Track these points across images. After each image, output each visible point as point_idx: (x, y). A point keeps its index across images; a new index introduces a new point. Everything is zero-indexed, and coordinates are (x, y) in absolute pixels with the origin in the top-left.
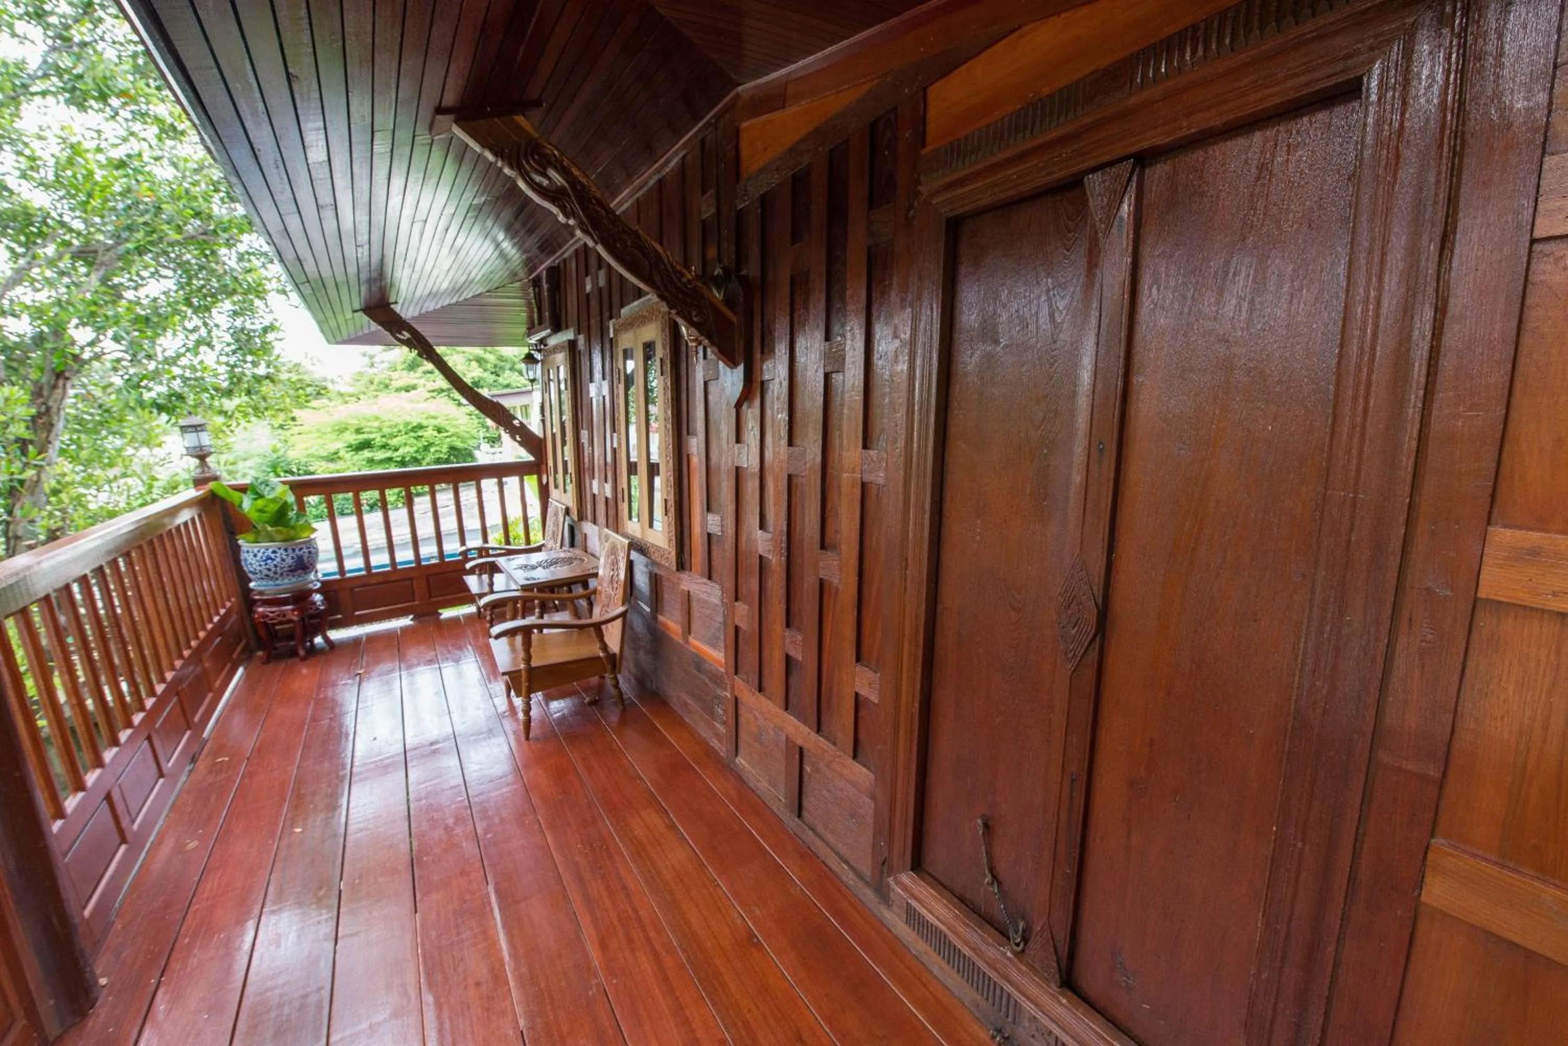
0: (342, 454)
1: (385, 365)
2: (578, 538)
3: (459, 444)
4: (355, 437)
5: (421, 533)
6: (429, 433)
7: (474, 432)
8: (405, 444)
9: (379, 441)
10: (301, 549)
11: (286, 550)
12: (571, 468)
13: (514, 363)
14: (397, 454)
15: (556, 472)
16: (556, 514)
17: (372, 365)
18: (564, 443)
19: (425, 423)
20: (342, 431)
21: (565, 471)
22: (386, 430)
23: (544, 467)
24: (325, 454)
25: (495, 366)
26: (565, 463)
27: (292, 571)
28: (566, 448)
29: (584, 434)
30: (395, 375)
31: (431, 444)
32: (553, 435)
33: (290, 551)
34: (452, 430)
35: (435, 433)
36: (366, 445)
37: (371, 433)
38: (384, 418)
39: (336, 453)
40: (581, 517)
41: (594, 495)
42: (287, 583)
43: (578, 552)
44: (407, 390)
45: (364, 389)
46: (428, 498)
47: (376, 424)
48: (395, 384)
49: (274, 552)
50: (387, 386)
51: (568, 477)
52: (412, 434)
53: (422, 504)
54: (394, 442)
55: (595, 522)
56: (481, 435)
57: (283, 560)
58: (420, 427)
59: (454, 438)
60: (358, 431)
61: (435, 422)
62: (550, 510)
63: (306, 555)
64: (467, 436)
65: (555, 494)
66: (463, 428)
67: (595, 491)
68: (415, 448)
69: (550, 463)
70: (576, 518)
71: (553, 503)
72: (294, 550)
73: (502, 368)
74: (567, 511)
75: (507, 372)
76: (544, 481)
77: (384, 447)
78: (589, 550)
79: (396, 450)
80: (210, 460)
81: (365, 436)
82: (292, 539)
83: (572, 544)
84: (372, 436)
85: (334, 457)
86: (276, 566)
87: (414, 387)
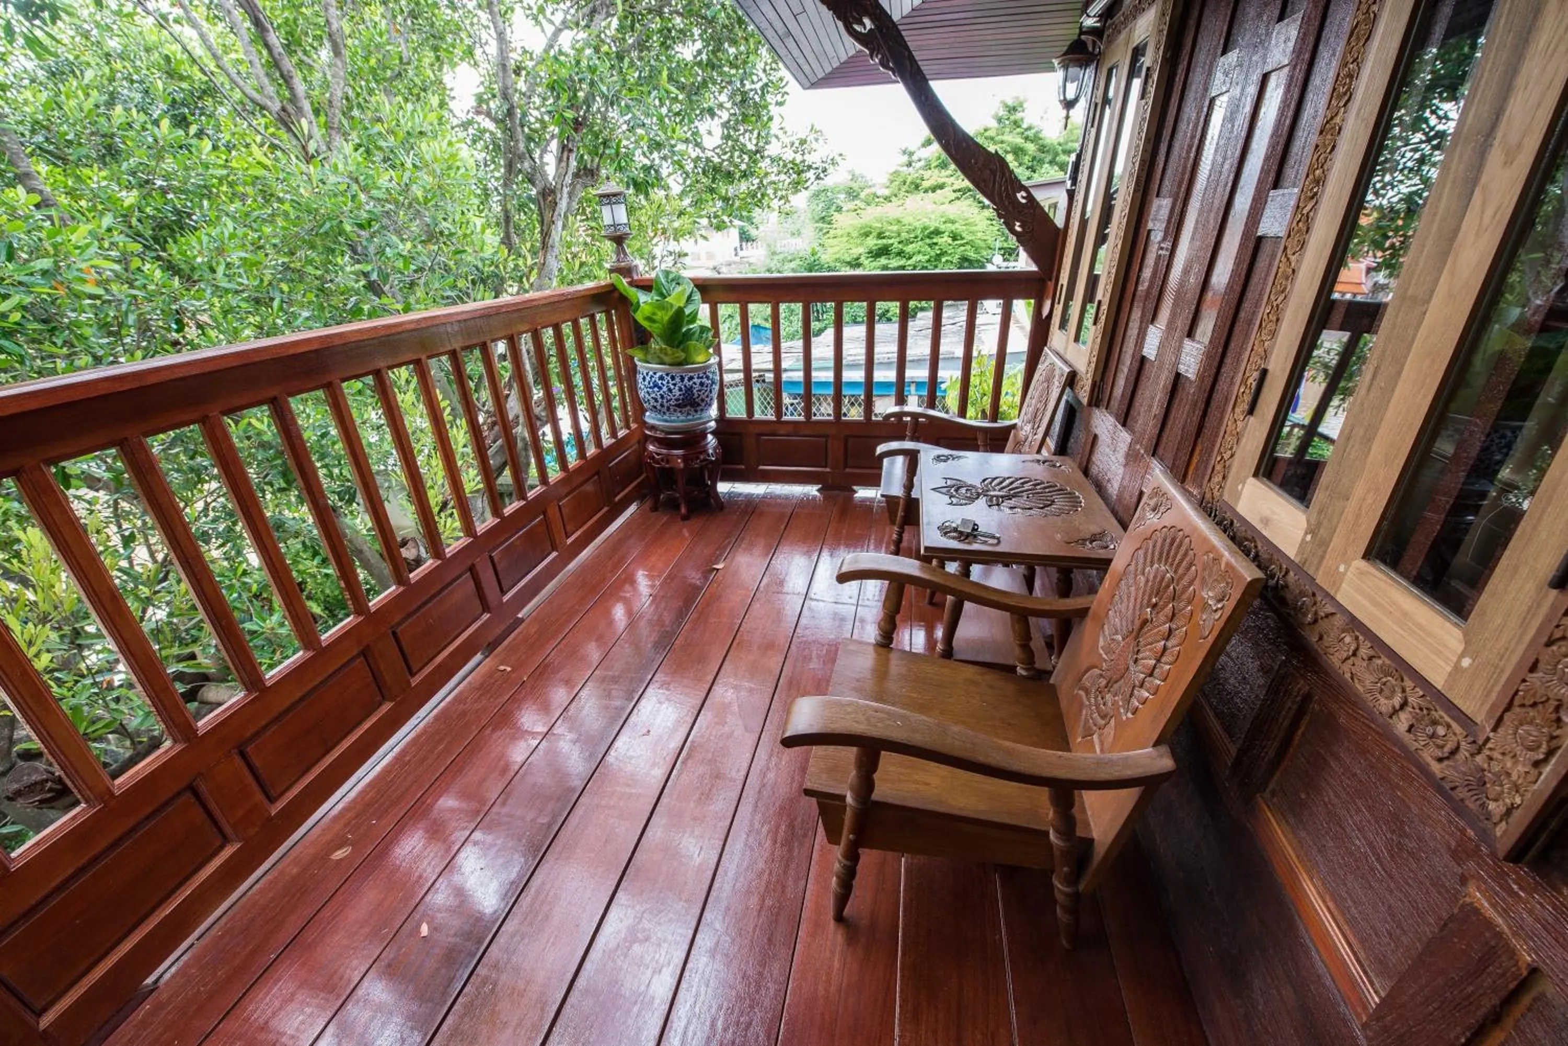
0: (862, 259)
1: (922, 163)
2: (1079, 437)
3: (972, 255)
4: (875, 242)
5: (911, 353)
6: (944, 240)
7: (990, 240)
8: (919, 252)
9: (896, 247)
10: (691, 378)
11: (673, 378)
12: (1103, 293)
13: (1056, 154)
14: (910, 262)
15: (1070, 296)
16: (1049, 380)
17: (909, 164)
18: (1101, 238)
19: (943, 227)
20: (867, 235)
21: (1089, 296)
22: (904, 235)
23: (1051, 285)
24: (848, 260)
25: (1034, 158)
26: (1093, 281)
27: (680, 406)
28: (1103, 249)
29: (1161, 208)
30: (927, 174)
31: (943, 253)
32: (1084, 223)
33: (678, 380)
34: (968, 238)
35: (950, 241)
36: (884, 251)
37: (890, 238)
38: (905, 221)
39: (858, 259)
40: (1098, 398)
41: (1143, 359)
42: (677, 420)
43: (1068, 466)
44: (934, 189)
45: (896, 191)
46: (930, 314)
47: (895, 228)
48: (926, 184)
49: (661, 378)
50: (917, 187)
51: (1091, 310)
52: (928, 241)
53: (923, 321)
54: (909, 249)
55: (1125, 419)
56: (998, 245)
57: (670, 390)
58: (937, 232)
59: (968, 247)
60: (880, 236)
61: (953, 227)
62: (1041, 368)
63: (697, 387)
64: (982, 244)
65: (1058, 339)
66: (979, 235)
67: (1150, 349)
68: (927, 257)
69: (1064, 279)
70: (1084, 396)
71: (1049, 358)
72: (682, 379)
73: (1041, 162)
74: (1072, 380)
75: (1046, 165)
76: (1045, 312)
77: (900, 254)
78: (1094, 470)
79: (910, 258)
80: (631, 246)
81: (885, 241)
82: (686, 362)
83: (1062, 449)
84: (890, 241)
85: (856, 264)
86: (662, 397)
87: (941, 187)
